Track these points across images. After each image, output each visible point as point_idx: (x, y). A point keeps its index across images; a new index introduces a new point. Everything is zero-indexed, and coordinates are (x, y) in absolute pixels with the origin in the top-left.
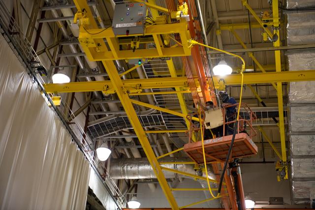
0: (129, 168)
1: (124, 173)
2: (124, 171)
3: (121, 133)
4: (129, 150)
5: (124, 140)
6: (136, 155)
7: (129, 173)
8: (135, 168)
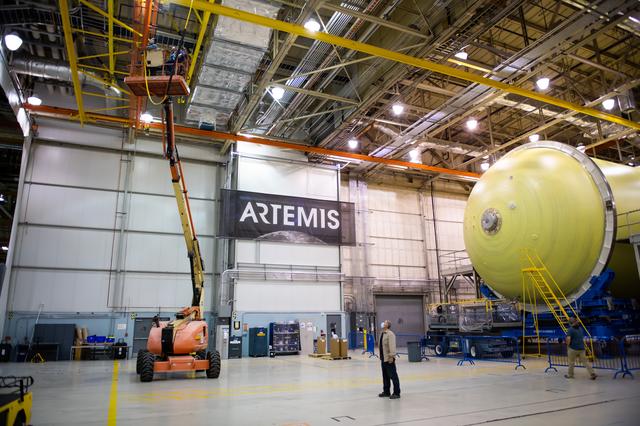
0: (34, 65)
1: (28, 69)
2: (28, 67)
3: (28, 26)
4: (34, 47)
5: (30, 33)
6: (41, 53)
7: (33, 70)
8: (41, 66)
